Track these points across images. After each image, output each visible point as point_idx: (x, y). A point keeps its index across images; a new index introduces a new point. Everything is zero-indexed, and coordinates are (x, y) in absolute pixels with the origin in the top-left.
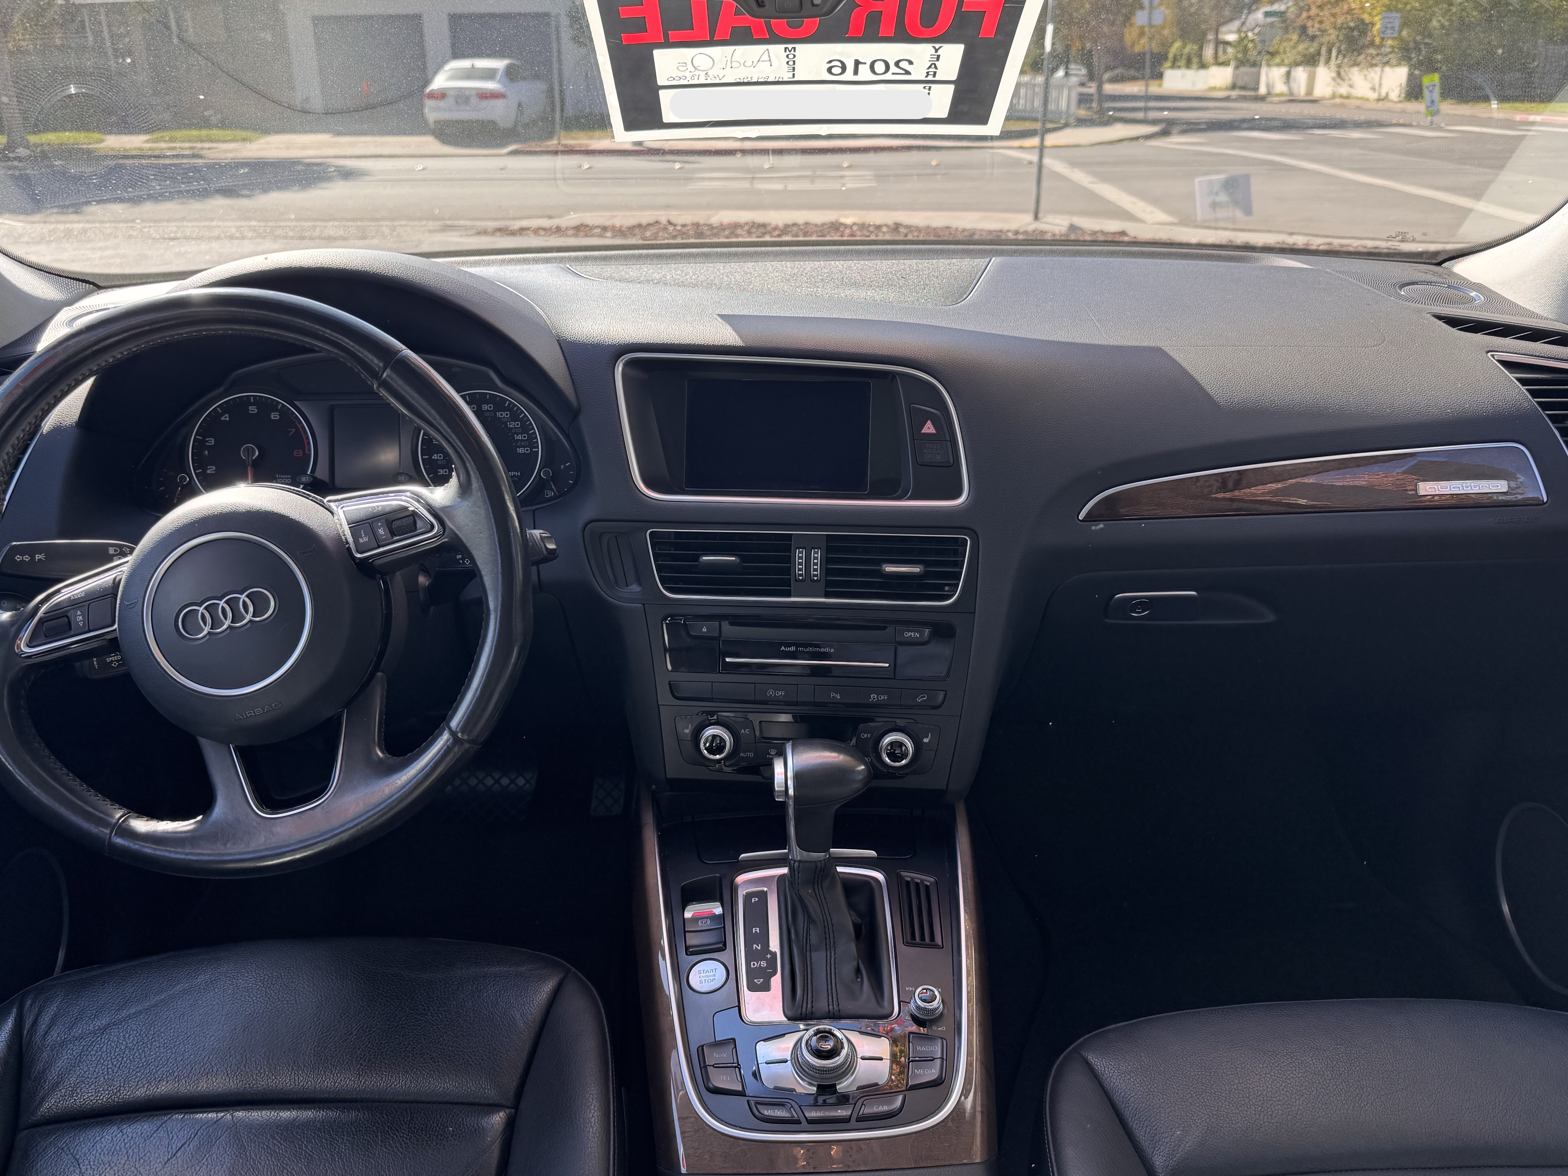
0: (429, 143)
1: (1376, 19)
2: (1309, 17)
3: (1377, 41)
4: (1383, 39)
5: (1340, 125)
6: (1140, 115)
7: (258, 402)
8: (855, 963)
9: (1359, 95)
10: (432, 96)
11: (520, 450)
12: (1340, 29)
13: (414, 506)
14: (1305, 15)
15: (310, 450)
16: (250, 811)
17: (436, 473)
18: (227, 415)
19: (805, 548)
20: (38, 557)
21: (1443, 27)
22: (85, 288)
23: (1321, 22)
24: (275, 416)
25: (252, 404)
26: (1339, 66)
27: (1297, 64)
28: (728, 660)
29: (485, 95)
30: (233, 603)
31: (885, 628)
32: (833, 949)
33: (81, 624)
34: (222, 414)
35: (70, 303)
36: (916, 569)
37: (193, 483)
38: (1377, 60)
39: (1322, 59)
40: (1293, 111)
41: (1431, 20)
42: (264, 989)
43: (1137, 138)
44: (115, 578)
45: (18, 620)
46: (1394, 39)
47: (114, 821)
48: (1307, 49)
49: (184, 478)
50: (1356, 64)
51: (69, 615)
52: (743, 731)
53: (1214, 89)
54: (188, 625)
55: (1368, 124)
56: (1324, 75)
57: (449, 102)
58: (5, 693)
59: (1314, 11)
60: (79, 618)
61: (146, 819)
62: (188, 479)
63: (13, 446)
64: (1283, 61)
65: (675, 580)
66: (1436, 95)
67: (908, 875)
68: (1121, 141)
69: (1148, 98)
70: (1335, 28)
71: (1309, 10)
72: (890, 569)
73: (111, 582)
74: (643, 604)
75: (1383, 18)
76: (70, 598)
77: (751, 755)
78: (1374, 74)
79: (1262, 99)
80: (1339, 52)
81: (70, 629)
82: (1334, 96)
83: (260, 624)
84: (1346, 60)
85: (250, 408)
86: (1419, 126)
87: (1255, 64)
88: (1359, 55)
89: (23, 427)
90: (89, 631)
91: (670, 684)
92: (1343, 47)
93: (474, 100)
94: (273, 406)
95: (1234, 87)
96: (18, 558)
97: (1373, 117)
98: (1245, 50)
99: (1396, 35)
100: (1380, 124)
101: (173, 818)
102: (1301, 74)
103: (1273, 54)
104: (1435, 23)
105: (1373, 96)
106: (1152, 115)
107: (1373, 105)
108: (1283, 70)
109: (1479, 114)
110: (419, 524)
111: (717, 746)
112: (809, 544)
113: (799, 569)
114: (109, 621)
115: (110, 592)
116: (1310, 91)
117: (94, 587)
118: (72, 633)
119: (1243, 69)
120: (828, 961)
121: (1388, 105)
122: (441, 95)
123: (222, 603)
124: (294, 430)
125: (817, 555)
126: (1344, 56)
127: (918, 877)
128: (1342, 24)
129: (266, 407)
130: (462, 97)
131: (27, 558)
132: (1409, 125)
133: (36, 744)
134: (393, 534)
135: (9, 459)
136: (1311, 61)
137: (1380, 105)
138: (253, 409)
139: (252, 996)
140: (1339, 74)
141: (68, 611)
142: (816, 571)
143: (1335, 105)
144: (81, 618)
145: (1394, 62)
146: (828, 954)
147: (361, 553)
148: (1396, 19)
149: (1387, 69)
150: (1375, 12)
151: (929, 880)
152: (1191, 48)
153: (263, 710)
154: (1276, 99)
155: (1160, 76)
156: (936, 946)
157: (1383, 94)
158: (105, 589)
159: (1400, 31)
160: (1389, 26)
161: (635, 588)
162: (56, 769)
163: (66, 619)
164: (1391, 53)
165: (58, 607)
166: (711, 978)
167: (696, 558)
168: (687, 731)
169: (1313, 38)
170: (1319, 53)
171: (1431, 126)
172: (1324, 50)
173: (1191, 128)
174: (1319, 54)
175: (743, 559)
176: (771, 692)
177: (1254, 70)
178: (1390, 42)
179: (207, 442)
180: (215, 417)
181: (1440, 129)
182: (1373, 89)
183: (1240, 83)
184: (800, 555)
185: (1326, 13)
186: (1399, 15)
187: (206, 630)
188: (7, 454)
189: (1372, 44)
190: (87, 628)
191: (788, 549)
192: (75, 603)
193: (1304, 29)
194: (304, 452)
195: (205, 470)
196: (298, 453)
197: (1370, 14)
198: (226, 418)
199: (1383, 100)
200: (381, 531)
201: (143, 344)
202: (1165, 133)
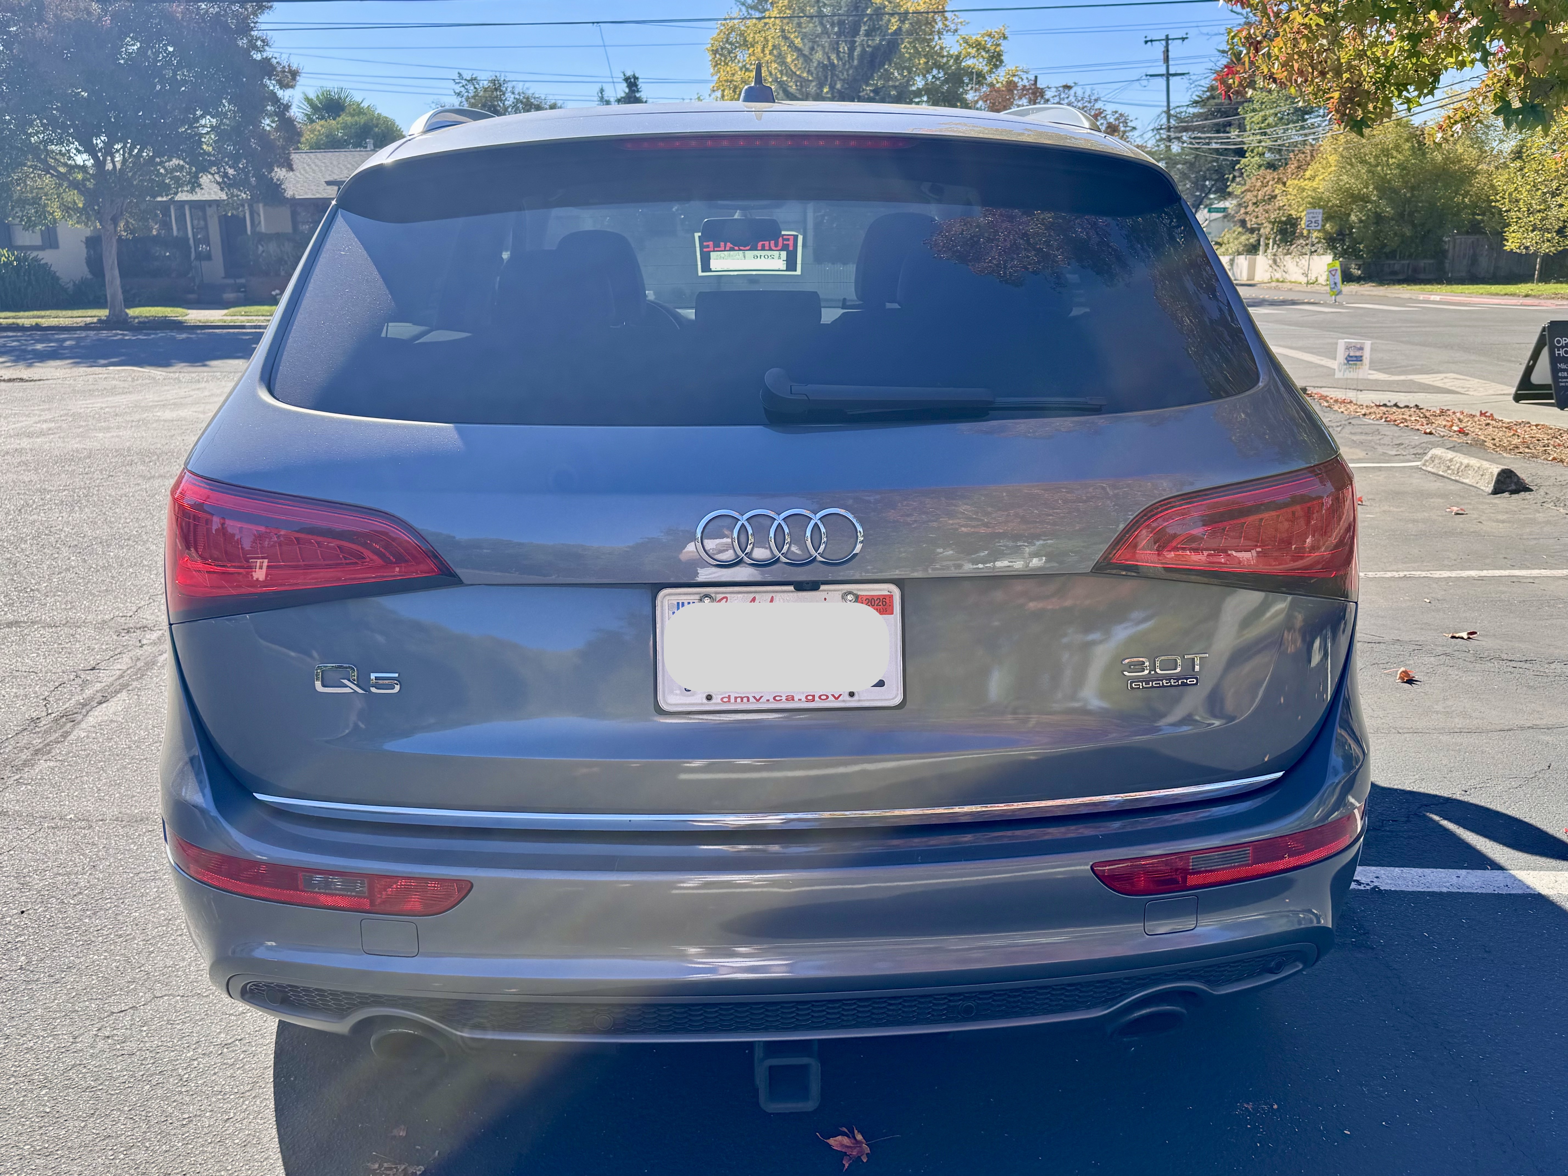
1: (1303, 214)
2: (1246, 213)
3: (1305, 232)
4: (1309, 231)
9: (1293, 280)
12: (1273, 223)
14: (1243, 211)
21: (1361, 221)
23: (1257, 217)
26: (1275, 255)
27: (1239, 254)
38: (1307, 249)
39: (1262, 248)
41: (1349, 215)
46: (1319, 231)
48: (1248, 240)
50: (1288, 253)
56: (1262, 261)
59: (1250, 208)
64: (1227, 250)
66: (1339, 276)
70: (1270, 222)
71: (1246, 207)
75: (1308, 213)
78: (1304, 261)
80: (1275, 242)
82: (1271, 280)
84: (1280, 250)
86: (1325, 305)
88: (1291, 245)
92: (1278, 237)
99: (1319, 228)
100: (1293, 303)
102: (1242, 261)
104: (1353, 218)
105: (1304, 280)
107: (1304, 288)
109: (1389, 295)
116: (1250, 277)
121: (1316, 288)
126: (1279, 246)
128: (1275, 218)
132: (1316, 303)
136: (1253, 249)
137: (1308, 287)
140: (1275, 261)
143: (1270, 288)
145: (1321, 251)
148: (1319, 214)
149: (1315, 257)
150: (1301, 209)
157: (1313, 279)
159: (1323, 226)
160: (1313, 220)
164: (1318, 243)
169: (1252, 230)
171: (1336, 304)
172: (1262, 241)
174: (1259, 244)
178: (1316, 234)
181: (1341, 306)
182: (1304, 274)
185: (1260, 208)
186: (1321, 211)
189: (1302, 234)
193: (1243, 223)
197: (1297, 211)
199: (1313, 283)
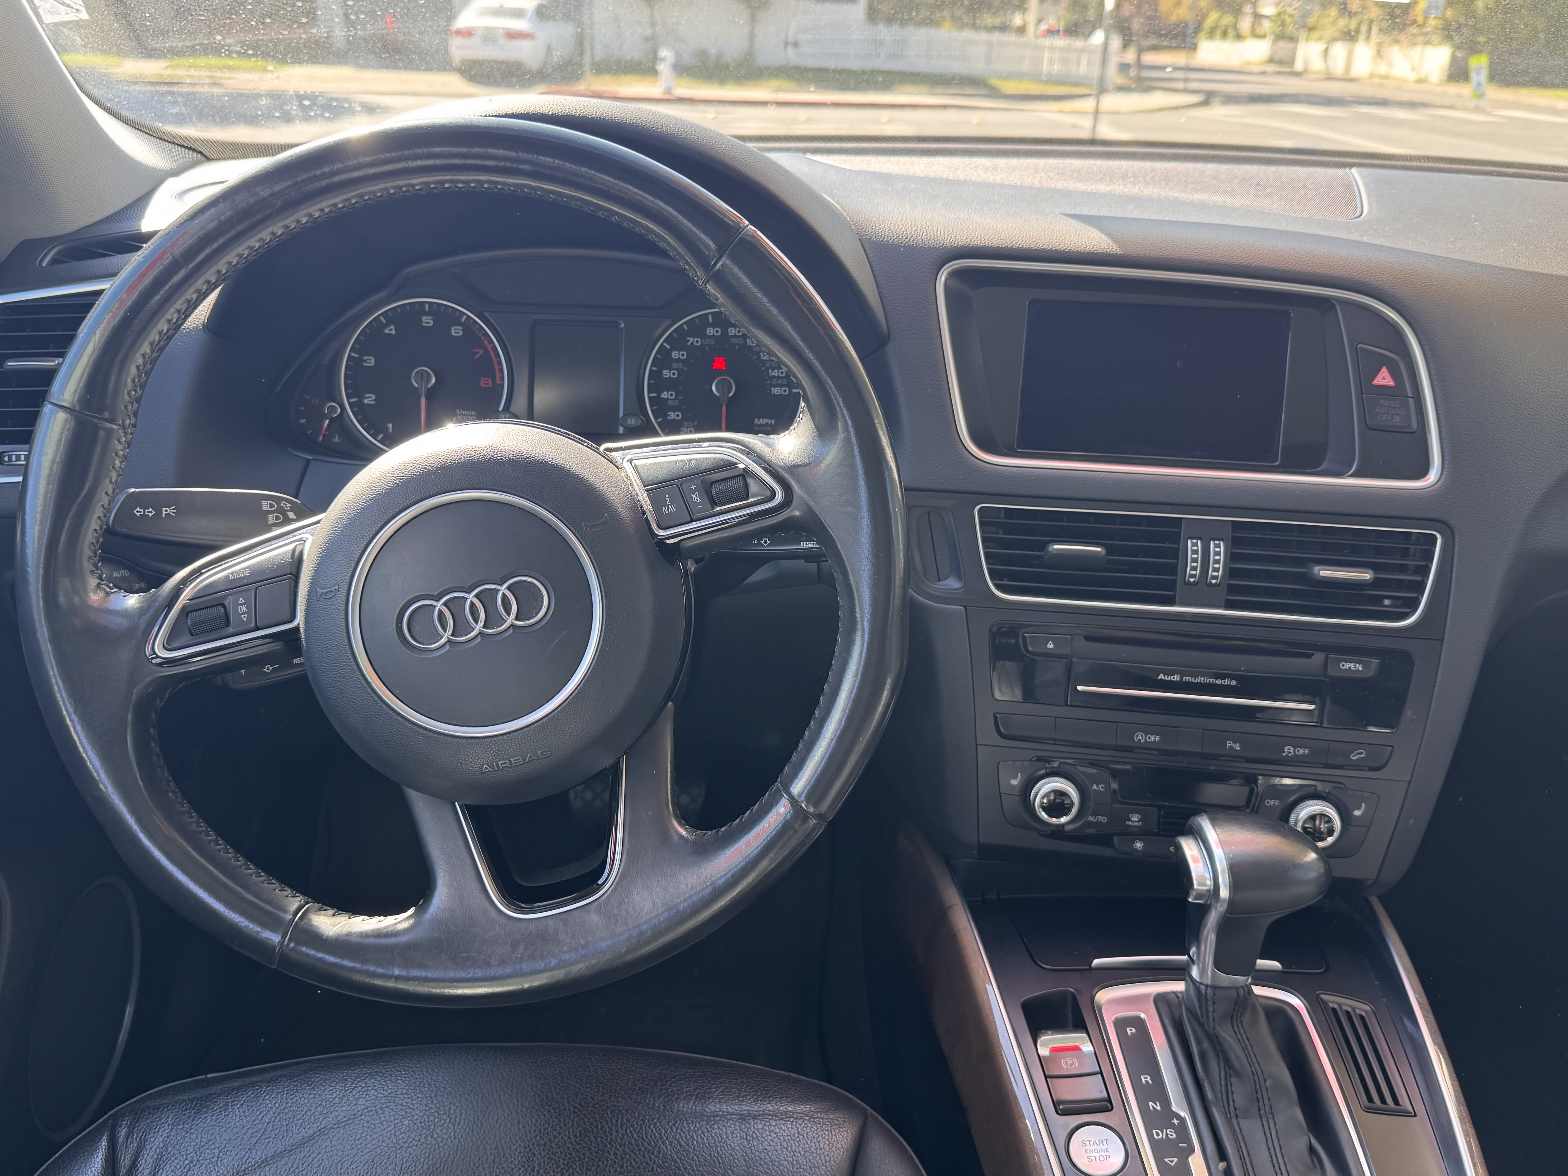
0: (454, 81)
3: (1420, 19)
4: (1426, 18)
5: (1384, 103)
6: (1180, 85)
7: (436, 311)
8: (1306, 1138)
9: (1399, 76)
10: (459, 33)
11: (776, 391)
12: (1382, 7)
13: (744, 462)
15: (502, 378)
16: (487, 906)
17: (665, 416)
18: (392, 327)
19: (1200, 539)
20: (165, 511)
21: (1487, 8)
22: (192, 157)
24: (456, 331)
25: (427, 314)
26: (1380, 45)
27: (1334, 40)
28: (1080, 688)
29: (512, 35)
30: (486, 598)
31: (1309, 656)
32: (1270, 1116)
33: (244, 618)
34: (386, 326)
35: (176, 173)
36: (1366, 575)
37: (345, 415)
38: (1418, 39)
39: (1362, 36)
40: (1334, 89)
42: (450, 1125)
43: (1176, 108)
44: (294, 550)
45: (149, 607)
46: (1437, 18)
47: (289, 917)
48: (1346, 25)
49: (332, 409)
50: (1397, 41)
51: (226, 603)
52: (1095, 787)
53: (1249, 63)
54: (416, 628)
55: (1412, 105)
56: (1363, 53)
57: (475, 41)
58: (130, 717)
60: (241, 609)
61: (331, 912)
62: (339, 410)
63: (152, 344)
64: (1322, 36)
65: (1013, 576)
66: (1483, 76)
67: (1332, 1000)
68: (1161, 110)
69: (1188, 69)
70: (1377, 5)
72: (1325, 572)
73: (290, 554)
74: (965, 607)
76: (227, 577)
77: (1103, 819)
78: (1416, 53)
79: (1298, 74)
80: (1380, 29)
81: (228, 624)
82: (1373, 76)
83: (526, 630)
84: (1386, 38)
85: (424, 319)
86: (1464, 109)
87: (1293, 39)
88: (1401, 33)
89: (168, 316)
90: (257, 629)
91: (995, 718)
92: (1384, 24)
93: (502, 41)
94: (454, 318)
95: (1271, 61)
96: (138, 512)
97: (1416, 98)
98: (1283, 24)
99: (1439, 15)
100: (1425, 105)
101: (372, 913)
102: (1339, 50)
103: (1312, 29)
104: (1480, 4)
105: (1412, 76)
106: (1194, 85)
107: (1415, 86)
108: (1320, 47)
109: (1523, 101)
110: (753, 486)
111: (1059, 804)
112: (1206, 534)
113: (1192, 570)
114: (288, 616)
115: (288, 571)
116: (1348, 68)
117: (262, 562)
118: (231, 630)
119: (1281, 44)
120: (1268, 1134)
121: (1430, 87)
122: (468, 33)
123: (471, 597)
124: (481, 352)
125: (1219, 550)
126: (1385, 34)
127: (1348, 1003)
129: (445, 318)
130: (489, 36)
131: (150, 512)
132: (1452, 107)
133: (170, 794)
134: (714, 503)
135: (145, 364)
136: (1350, 36)
137: (1421, 87)
138: (427, 321)
139: (435, 1136)
140: (1379, 52)
141: (226, 597)
142: (1217, 571)
143: (1373, 84)
144: (244, 608)
145: (1436, 41)
146: (1265, 1123)
147: (664, 529)
149: (1429, 49)
151: (1362, 1008)
152: (1227, 20)
153: (524, 759)
154: (1313, 76)
155: (1194, 48)
156: (1405, 1114)
157: (1423, 75)
158: (281, 566)
159: (1444, 11)
160: (1433, 5)
161: (952, 583)
162: (200, 833)
163: (222, 610)
164: (1433, 32)
165: (209, 591)
166: (1104, 1154)
167: (1043, 546)
168: (1014, 782)
169: (1351, 15)
170: (1357, 31)
171: (1477, 109)
172: (1364, 28)
173: (1230, 99)
175: (1110, 550)
176: (1140, 737)
177: (1290, 45)
178: (1433, 22)
179: (365, 361)
180: (376, 328)
181: (1484, 112)
182: (1413, 69)
183: (1277, 58)
184: (1195, 548)
187: (446, 636)
188: (144, 356)
189: (1414, 22)
190: (253, 624)
191: (1176, 538)
192: (236, 586)
193: (1344, 5)
194: (494, 381)
195: (361, 398)
196: (485, 383)
198: (391, 330)
199: (1424, 81)
200: (696, 498)
201: (353, 197)
202: (1205, 103)
